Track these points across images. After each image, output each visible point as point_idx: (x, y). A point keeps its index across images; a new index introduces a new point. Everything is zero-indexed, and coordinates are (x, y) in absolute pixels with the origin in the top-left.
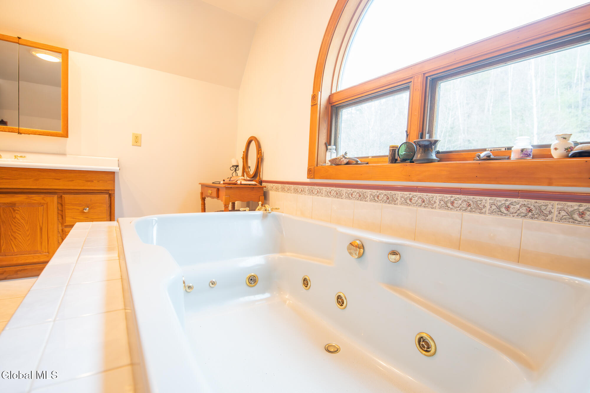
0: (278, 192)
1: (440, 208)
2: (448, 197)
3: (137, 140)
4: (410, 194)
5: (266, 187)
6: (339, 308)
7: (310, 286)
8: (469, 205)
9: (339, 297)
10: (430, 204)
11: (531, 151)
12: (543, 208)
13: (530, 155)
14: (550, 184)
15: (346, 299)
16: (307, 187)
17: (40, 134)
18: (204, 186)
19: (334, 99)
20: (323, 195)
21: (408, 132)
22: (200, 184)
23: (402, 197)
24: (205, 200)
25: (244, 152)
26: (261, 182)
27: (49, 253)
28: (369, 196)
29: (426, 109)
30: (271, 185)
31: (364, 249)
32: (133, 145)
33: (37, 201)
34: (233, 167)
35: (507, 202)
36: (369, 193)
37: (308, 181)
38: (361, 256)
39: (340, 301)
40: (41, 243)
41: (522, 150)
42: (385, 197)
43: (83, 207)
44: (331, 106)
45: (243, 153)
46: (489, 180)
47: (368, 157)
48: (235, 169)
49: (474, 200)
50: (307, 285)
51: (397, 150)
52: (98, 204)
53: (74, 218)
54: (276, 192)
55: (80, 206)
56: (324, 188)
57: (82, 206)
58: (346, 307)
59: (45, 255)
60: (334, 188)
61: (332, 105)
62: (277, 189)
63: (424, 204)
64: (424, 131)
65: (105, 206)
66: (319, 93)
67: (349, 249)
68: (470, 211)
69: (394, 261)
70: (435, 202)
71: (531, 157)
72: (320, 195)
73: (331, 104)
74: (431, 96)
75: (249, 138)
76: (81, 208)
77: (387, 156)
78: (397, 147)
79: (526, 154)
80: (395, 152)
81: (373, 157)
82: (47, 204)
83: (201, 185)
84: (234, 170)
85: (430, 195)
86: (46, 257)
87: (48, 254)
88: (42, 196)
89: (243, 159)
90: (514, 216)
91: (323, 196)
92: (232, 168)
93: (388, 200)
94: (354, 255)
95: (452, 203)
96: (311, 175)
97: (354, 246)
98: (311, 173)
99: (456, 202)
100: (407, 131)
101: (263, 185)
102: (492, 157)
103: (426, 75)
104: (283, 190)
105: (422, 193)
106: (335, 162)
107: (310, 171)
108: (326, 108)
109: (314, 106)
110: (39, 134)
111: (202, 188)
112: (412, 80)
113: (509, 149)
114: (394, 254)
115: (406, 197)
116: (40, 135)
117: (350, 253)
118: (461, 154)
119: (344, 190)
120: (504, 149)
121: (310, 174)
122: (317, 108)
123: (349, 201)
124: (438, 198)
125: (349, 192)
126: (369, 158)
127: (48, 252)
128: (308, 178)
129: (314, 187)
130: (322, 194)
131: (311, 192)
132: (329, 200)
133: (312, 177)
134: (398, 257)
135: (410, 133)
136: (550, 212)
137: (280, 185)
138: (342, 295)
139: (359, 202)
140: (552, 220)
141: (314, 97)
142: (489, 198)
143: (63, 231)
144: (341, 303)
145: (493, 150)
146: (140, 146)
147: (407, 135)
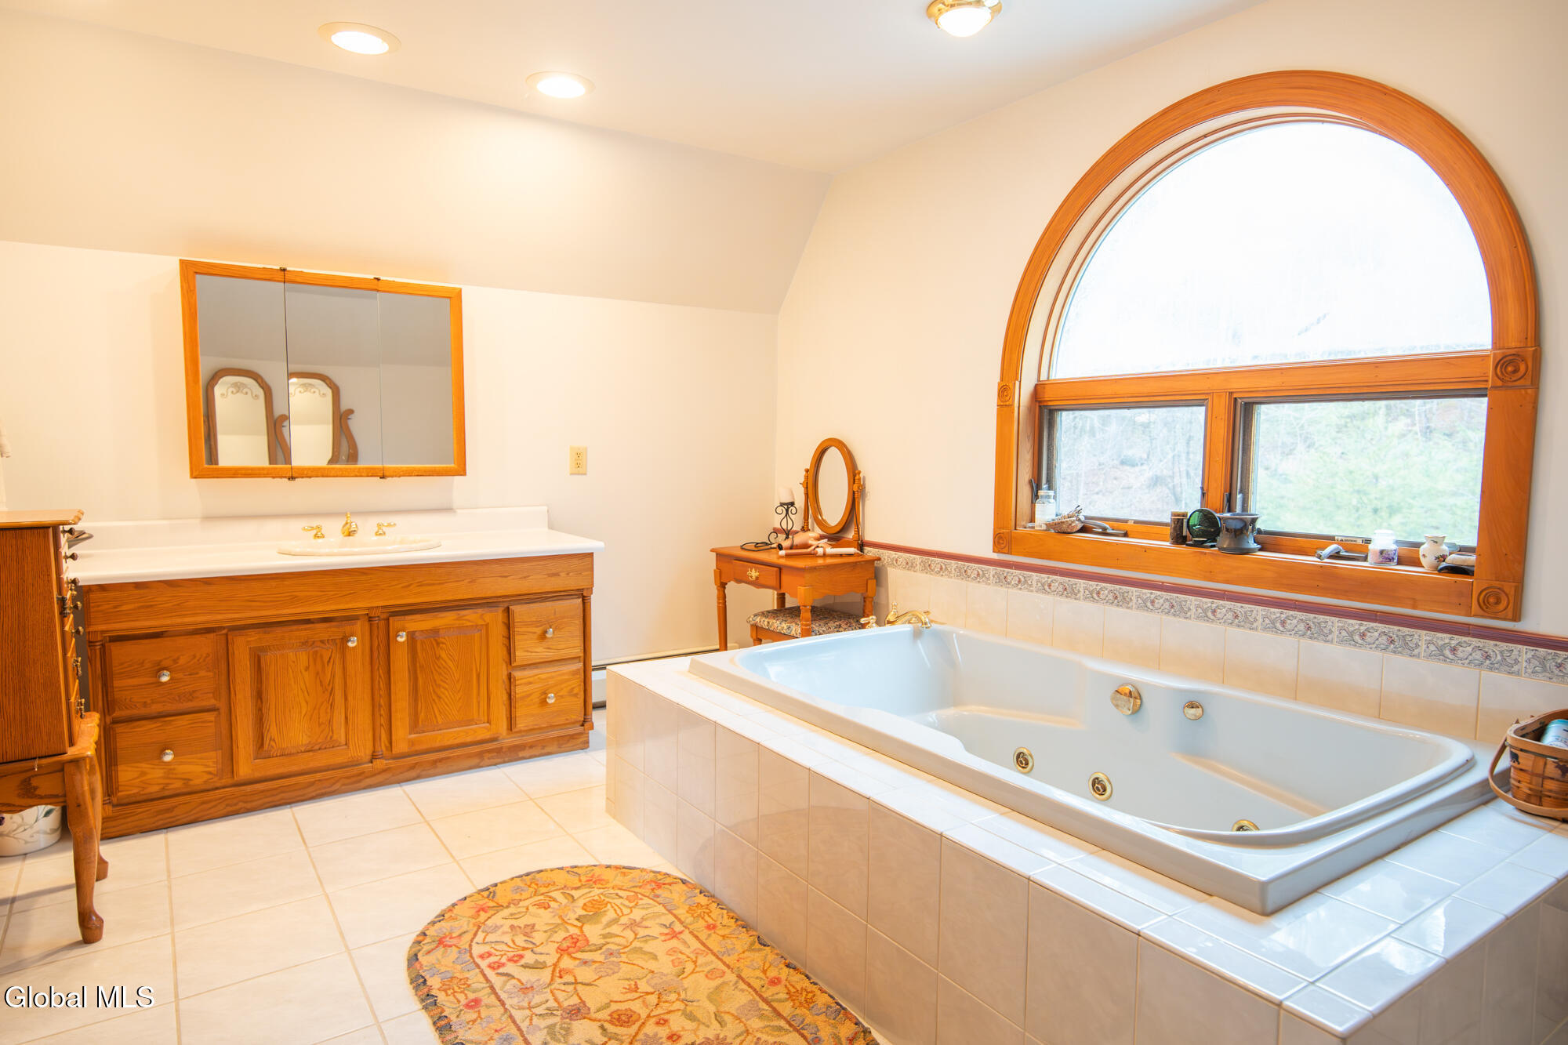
0: (913, 573)
1: (1265, 629)
2: (1275, 612)
3: (579, 463)
4: (1212, 603)
5: (879, 559)
6: (1097, 798)
7: (1033, 765)
8: (1309, 628)
9: (1096, 781)
10: (1247, 623)
11: (1395, 554)
12: (1408, 638)
13: (1393, 559)
14: (1414, 607)
15: (1110, 783)
16: (992, 570)
17: (420, 474)
18: (722, 557)
19: (1048, 395)
20: (1034, 589)
21: (1205, 488)
22: (712, 551)
23: (1198, 606)
24: (725, 588)
25: (807, 471)
26: (862, 545)
27: (490, 724)
28: (1134, 598)
29: (1236, 451)
30: (893, 554)
31: (1141, 699)
32: (572, 474)
33: (472, 622)
34: (781, 506)
35: (1362, 628)
36: (1135, 593)
37: (995, 556)
38: (1137, 710)
39: (1099, 786)
40: (479, 702)
41: (1382, 552)
42: (1167, 603)
43: (541, 628)
44: (1040, 406)
45: (805, 473)
46: (1336, 594)
47: (1126, 521)
48: (787, 510)
49: (1316, 620)
50: (1027, 764)
51: (1185, 521)
52: (566, 620)
53: (527, 651)
54: (909, 572)
55: (537, 627)
56: (1035, 576)
57: (541, 626)
58: (1111, 796)
59: (484, 728)
60: (1059, 577)
61: (1042, 405)
62: (910, 564)
63: (1236, 620)
64: (1234, 492)
65: (577, 622)
66: (1017, 383)
67: (1113, 699)
68: (1311, 638)
69: (1193, 717)
70: (1256, 620)
71: (1396, 561)
72: (1025, 588)
73: (1040, 402)
74: (1244, 427)
75: (824, 441)
76: (539, 630)
77: (1166, 525)
78: (1184, 515)
79: (1387, 558)
80: (1182, 524)
81: (1136, 522)
82: (487, 625)
83: (715, 554)
84: (785, 512)
85: (1247, 606)
86: (486, 731)
87: (488, 725)
88: (480, 611)
89: (807, 488)
90: (1371, 648)
91: (1032, 591)
92: (780, 510)
93: (1173, 610)
94: (1125, 710)
95: (1283, 623)
96: (1003, 546)
97: (1121, 694)
98: (1002, 540)
99: (1289, 621)
100: (1202, 488)
101: (866, 551)
102: (1343, 553)
103: (1235, 396)
104: (928, 568)
105: (1233, 603)
106: (1060, 529)
107: (1000, 538)
108: (1030, 409)
109: (1005, 409)
110: (416, 474)
111: (717, 560)
112: (1209, 397)
113: (1368, 541)
114: (1193, 707)
115: (1205, 606)
116: (418, 476)
117: (1117, 706)
118: (1297, 540)
119: (1081, 584)
120: (1360, 542)
121: (999, 542)
122: (1013, 413)
123: (1091, 604)
124: (1260, 613)
125: (1091, 589)
126: (1129, 523)
127: (489, 722)
128: (994, 552)
129: (1009, 570)
130: (1031, 586)
131: (1003, 581)
132: (1047, 600)
133: (1006, 550)
134: (1200, 710)
135: (1208, 490)
136: (1417, 646)
137: (918, 557)
138: (1101, 776)
139: (1114, 609)
140: (1419, 657)
141: (1005, 392)
142: (1337, 619)
143: (510, 679)
144: (1101, 790)
145: (1346, 540)
146: (585, 474)
147: (1203, 495)
